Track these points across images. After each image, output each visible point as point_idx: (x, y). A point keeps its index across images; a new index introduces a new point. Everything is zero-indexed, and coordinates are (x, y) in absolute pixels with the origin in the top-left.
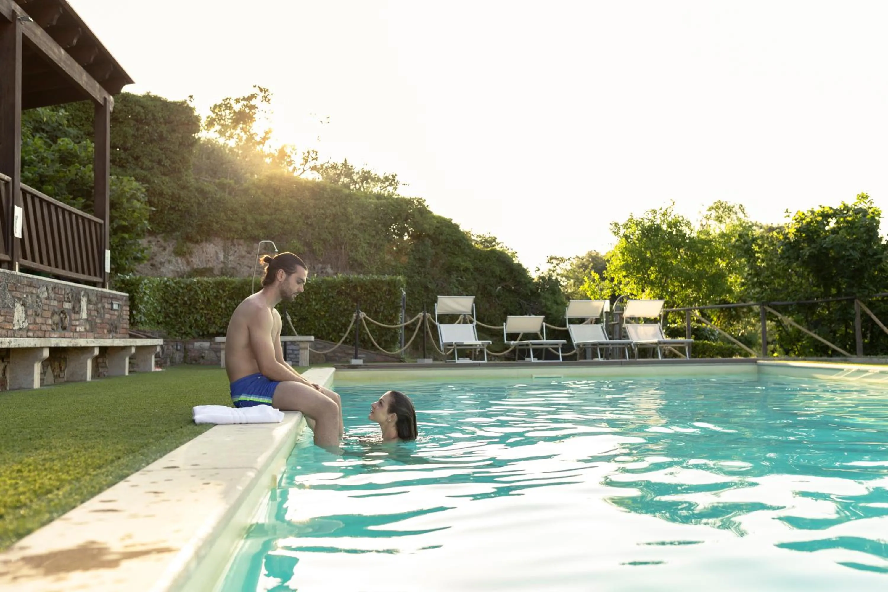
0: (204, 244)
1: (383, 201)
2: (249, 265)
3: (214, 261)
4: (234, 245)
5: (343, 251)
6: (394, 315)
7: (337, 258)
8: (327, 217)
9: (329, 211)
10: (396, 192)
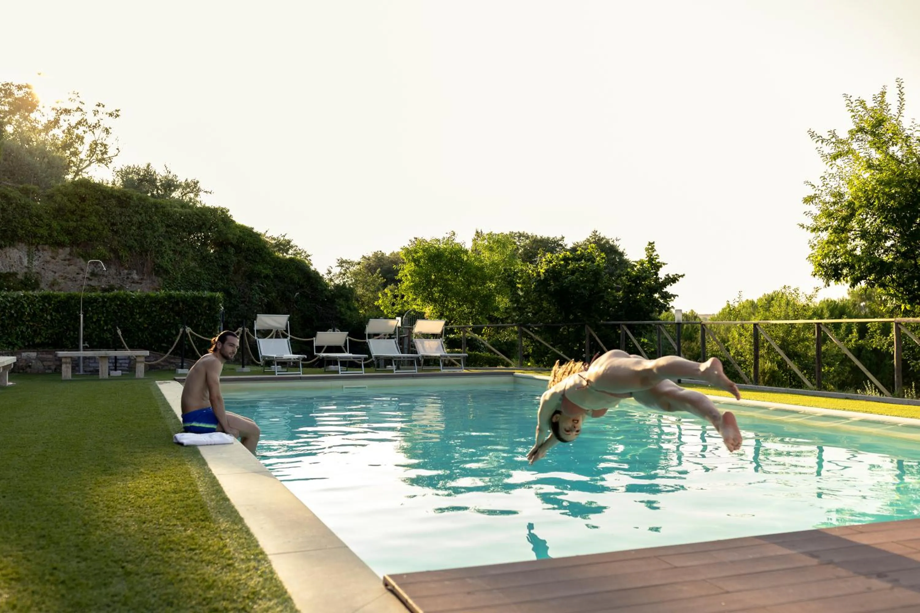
0: (7, 249)
1: (188, 210)
2: (54, 270)
3: (18, 265)
4: (39, 251)
5: (149, 257)
6: (213, 328)
7: (143, 264)
8: (132, 225)
9: (135, 219)
10: (198, 199)
